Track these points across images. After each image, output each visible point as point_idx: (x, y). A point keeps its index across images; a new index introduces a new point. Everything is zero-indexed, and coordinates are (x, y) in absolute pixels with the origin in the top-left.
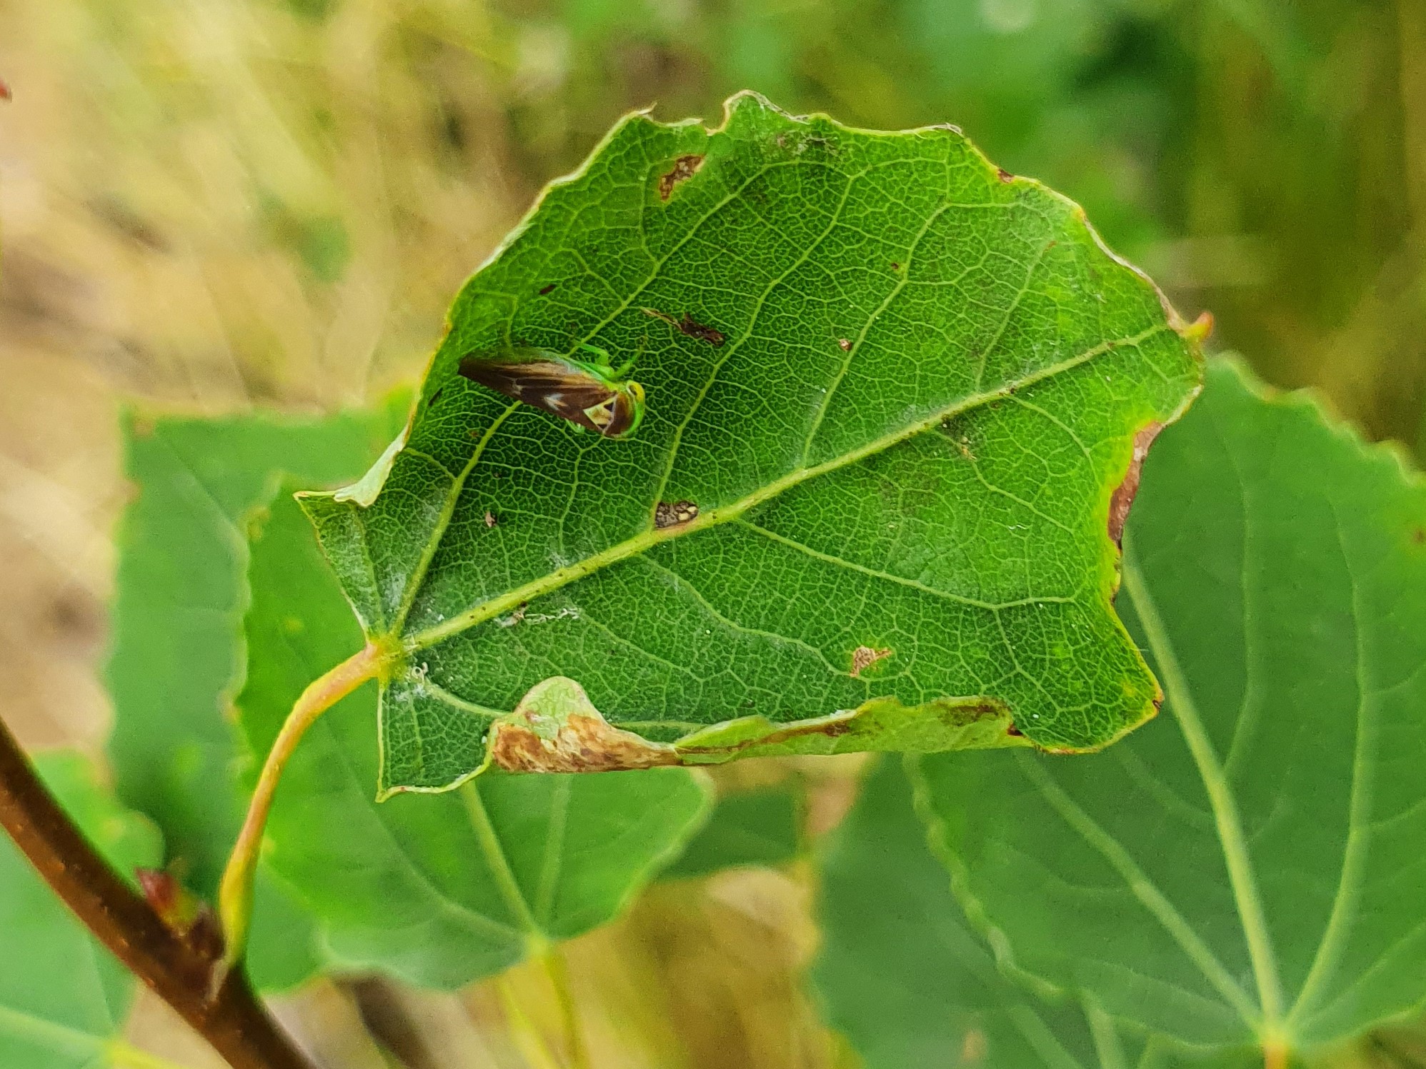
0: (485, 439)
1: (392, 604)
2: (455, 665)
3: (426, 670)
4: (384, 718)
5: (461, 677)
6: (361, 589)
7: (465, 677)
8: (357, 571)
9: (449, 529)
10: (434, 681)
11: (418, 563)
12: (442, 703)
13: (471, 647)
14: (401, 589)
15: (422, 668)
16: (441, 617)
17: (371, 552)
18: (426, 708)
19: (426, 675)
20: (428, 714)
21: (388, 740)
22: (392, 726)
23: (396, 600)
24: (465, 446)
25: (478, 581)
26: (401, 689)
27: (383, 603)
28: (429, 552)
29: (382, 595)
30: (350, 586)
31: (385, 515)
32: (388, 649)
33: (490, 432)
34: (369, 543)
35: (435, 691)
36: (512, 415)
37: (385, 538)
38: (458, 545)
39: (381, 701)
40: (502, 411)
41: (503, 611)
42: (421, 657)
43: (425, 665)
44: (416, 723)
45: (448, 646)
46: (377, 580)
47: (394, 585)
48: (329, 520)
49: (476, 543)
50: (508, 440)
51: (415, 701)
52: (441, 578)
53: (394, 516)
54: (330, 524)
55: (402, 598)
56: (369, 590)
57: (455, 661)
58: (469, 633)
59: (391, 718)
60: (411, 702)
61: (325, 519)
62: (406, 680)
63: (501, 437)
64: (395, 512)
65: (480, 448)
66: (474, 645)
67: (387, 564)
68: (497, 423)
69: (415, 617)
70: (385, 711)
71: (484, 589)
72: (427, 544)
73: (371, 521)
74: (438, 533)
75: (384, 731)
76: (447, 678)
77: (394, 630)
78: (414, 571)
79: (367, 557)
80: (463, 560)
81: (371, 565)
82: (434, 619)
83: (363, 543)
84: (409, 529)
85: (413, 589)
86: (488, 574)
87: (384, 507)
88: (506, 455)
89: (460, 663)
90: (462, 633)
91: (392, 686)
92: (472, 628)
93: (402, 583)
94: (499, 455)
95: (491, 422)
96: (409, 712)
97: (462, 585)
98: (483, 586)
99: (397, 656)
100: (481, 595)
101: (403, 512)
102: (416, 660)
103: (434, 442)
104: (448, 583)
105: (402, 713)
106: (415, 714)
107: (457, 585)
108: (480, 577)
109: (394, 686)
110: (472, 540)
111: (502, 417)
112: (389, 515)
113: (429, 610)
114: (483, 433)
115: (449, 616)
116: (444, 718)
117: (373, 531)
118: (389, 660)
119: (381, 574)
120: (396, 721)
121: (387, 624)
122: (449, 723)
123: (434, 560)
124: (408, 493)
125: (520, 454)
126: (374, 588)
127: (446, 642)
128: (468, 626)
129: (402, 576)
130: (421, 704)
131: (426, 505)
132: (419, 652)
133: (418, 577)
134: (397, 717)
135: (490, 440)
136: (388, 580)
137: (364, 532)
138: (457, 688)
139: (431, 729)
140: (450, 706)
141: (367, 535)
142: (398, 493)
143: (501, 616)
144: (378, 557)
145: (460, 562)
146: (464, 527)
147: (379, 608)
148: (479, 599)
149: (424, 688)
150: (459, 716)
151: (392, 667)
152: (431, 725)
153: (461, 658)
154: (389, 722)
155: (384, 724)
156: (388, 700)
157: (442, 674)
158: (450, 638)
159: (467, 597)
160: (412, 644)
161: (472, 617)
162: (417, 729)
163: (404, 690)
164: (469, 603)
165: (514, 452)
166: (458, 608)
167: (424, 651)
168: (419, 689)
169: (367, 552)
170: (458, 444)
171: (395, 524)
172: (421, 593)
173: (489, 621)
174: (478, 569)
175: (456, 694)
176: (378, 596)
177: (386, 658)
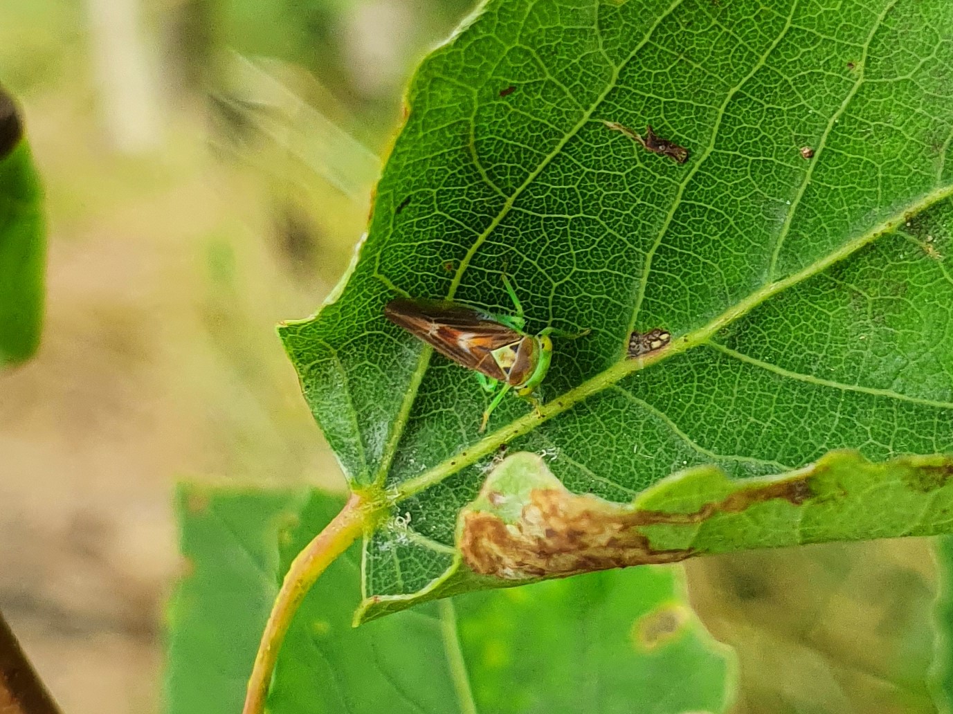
0: (459, 272)
1: (376, 454)
2: (437, 515)
3: (409, 520)
4: (368, 569)
5: (443, 526)
6: (345, 440)
7: (448, 526)
8: (341, 421)
9: (428, 372)
10: (416, 530)
11: (399, 410)
12: (424, 549)
13: (453, 496)
14: (384, 438)
15: (405, 517)
16: (424, 466)
17: (353, 402)
18: (409, 555)
19: (409, 524)
20: (410, 561)
21: (371, 587)
22: (375, 575)
23: (379, 449)
24: (441, 281)
25: (459, 427)
26: (385, 539)
27: (366, 454)
28: (409, 398)
29: (365, 446)
30: (334, 438)
31: (367, 362)
32: (371, 498)
33: (464, 264)
34: (351, 392)
35: (418, 538)
36: (484, 245)
37: (368, 386)
38: (439, 391)
39: (365, 552)
40: (474, 239)
41: (483, 455)
42: (404, 507)
43: (408, 514)
44: (398, 569)
45: (430, 495)
46: (360, 429)
47: (377, 434)
48: (313, 368)
49: (455, 389)
50: (482, 273)
51: (398, 550)
52: (423, 425)
53: (376, 363)
54: (313, 372)
55: (385, 448)
56: (353, 440)
57: (438, 511)
58: (450, 481)
59: (374, 568)
60: (394, 551)
61: (308, 366)
62: (389, 530)
63: (476, 270)
64: (376, 357)
65: (455, 282)
66: (456, 493)
67: (370, 412)
68: (471, 252)
69: (398, 467)
70: (369, 561)
71: (464, 435)
72: (408, 387)
73: (353, 369)
74: (418, 376)
75: (368, 579)
76: (430, 527)
77: (379, 478)
78: (396, 419)
79: (349, 405)
80: (444, 407)
81: (354, 414)
82: (417, 469)
83: (346, 392)
84: (390, 375)
85: (396, 437)
86: (469, 420)
87: (365, 352)
88: (482, 291)
89: (443, 512)
90: (443, 481)
91: (376, 536)
92: (454, 476)
93: (385, 432)
94: (474, 291)
95: (465, 252)
96: (392, 560)
97: (443, 433)
98: (464, 432)
99: (380, 505)
100: (462, 441)
101: (383, 356)
102: (399, 510)
103: (410, 275)
104: (430, 433)
105: (385, 562)
106: (397, 561)
107: (438, 434)
108: (460, 423)
109: (378, 536)
110: (451, 385)
111: (475, 246)
112: (370, 361)
113: (412, 461)
114: (457, 265)
115: (431, 465)
116: (426, 562)
117: (355, 379)
118: (372, 510)
119: (364, 423)
120: (379, 570)
121: (370, 474)
122: (431, 566)
123: (414, 406)
124: (388, 336)
125: (495, 290)
126: (357, 438)
127: (428, 491)
128: (450, 473)
129: (384, 424)
130: (402, 552)
131: (406, 349)
132: (402, 502)
133: (400, 426)
134: (380, 567)
135: (465, 274)
136: (370, 429)
137: (346, 380)
138: (439, 536)
139: (412, 573)
140: (432, 550)
141: (349, 383)
142: (378, 336)
143: (481, 461)
144: (361, 406)
145: (441, 409)
146: (444, 371)
147: (362, 458)
148: (460, 446)
149: (407, 537)
150: (440, 560)
151: (375, 516)
152: (412, 570)
153: (443, 508)
154: (372, 572)
155: (367, 574)
156: (372, 551)
157: (424, 524)
158: (432, 487)
159: (448, 444)
160: (394, 495)
161: (453, 463)
162: (399, 574)
163: (387, 540)
164: (450, 451)
165: (489, 289)
166: (440, 457)
167: (407, 501)
168: (402, 538)
169: (349, 399)
170: (434, 279)
171: (375, 371)
172: (403, 442)
173: (470, 467)
174: (459, 416)
175: (439, 540)
176: (361, 447)
177: (370, 507)
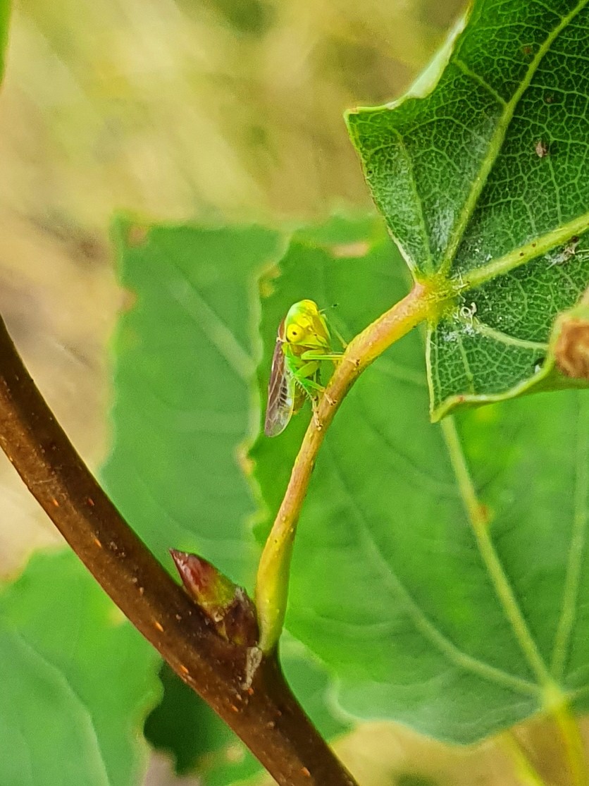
0: (538, 57)
1: (440, 243)
2: (503, 306)
3: (474, 310)
4: (433, 359)
5: (510, 317)
6: (409, 228)
7: (515, 317)
8: (405, 208)
9: (498, 160)
10: (483, 321)
11: (467, 198)
12: (492, 340)
13: (521, 287)
14: (450, 227)
15: (471, 308)
16: (490, 256)
17: (418, 188)
18: (476, 346)
19: (474, 315)
20: (477, 352)
21: (437, 378)
22: (441, 365)
23: (444, 238)
24: (517, 66)
25: (528, 217)
26: (450, 329)
27: (431, 242)
28: (477, 186)
29: (429, 234)
30: (396, 225)
31: (433, 148)
32: (436, 288)
33: (544, 48)
34: (416, 178)
35: (484, 329)
36: (567, 28)
37: (433, 173)
38: (508, 180)
39: (429, 342)
40: (558, 21)
41: (554, 247)
42: (469, 297)
43: (473, 305)
44: (465, 360)
45: (497, 285)
46: (425, 217)
47: (442, 223)
48: (376, 153)
49: (525, 178)
50: (561, 58)
51: (464, 340)
52: (490, 214)
53: (442, 150)
54: (377, 157)
55: (450, 237)
56: (417, 228)
57: (504, 302)
58: (517, 272)
59: (439, 358)
60: (460, 341)
61: (372, 151)
62: (454, 320)
63: (555, 55)
64: (444, 143)
65: (533, 67)
66: (523, 284)
67: (435, 200)
68: (552, 36)
69: (463, 257)
70: (433, 351)
71: (533, 225)
72: (476, 176)
73: (419, 155)
74: (488, 164)
75: (433, 369)
76: (495, 317)
77: (444, 266)
78: (462, 207)
79: (414, 192)
80: (512, 196)
81: (418, 202)
82: (482, 258)
83: (411, 179)
84: (458, 162)
85: (462, 226)
86: (538, 210)
87: (432, 138)
88: (560, 78)
89: (509, 303)
90: (510, 272)
91: (440, 326)
92: (522, 267)
93: (450, 221)
94: (551, 76)
95: (546, 36)
96: (458, 351)
97: (510, 222)
98: (533, 223)
99: (445, 296)
100: (530, 232)
101: (451, 143)
102: (465, 300)
103: (486, 59)
104: (497, 221)
105: (451, 352)
106: (464, 352)
107: (505, 223)
108: (529, 214)
109: (442, 326)
110: (521, 174)
111: (557, 30)
112: (437, 147)
113: (477, 250)
114: (537, 48)
115: (498, 255)
116: (494, 355)
117: (420, 165)
118: (438, 300)
119: (429, 211)
120: (444, 361)
121: (434, 263)
122: (500, 359)
123: (482, 195)
124: (457, 122)
125: (573, 75)
126: (422, 226)
127: (494, 282)
128: (518, 264)
129: (450, 213)
130: (469, 342)
131: (475, 134)
132: (468, 293)
133: (466, 214)
134: (446, 357)
135: (544, 59)
136: (436, 218)
137: (412, 166)
138: (506, 327)
139: (481, 365)
140: (500, 342)
141: (414, 169)
142: (447, 121)
143: (551, 252)
144: (425, 193)
145: (509, 198)
146: (514, 159)
147: (426, 247)
148: (528, 236)
149: (473, 328)
150: (510, 352)
151: (440, 306)
152: (481, 361)
153: (510, 298)
154: (437, 362)
155: (432, 364)
156: (436, 340)
157: (490, 314)
158: (499, 278)
159: (516, 235)
160: (460, 284)
161: (522, 254)
162: (467, 366)
163: (452, 331)
164: (518, 241)
165: (568, 74)
166: (508, 246)
167: (473, 291)
168: (469, 328)
169: (414, 187)
170: (511, 63)
171: (442, 157)
172: (468, 231)
173: (540, 258)
174: (528, 206)
175: (506, 332)
176: (425, 235)
177: (435, 297)
